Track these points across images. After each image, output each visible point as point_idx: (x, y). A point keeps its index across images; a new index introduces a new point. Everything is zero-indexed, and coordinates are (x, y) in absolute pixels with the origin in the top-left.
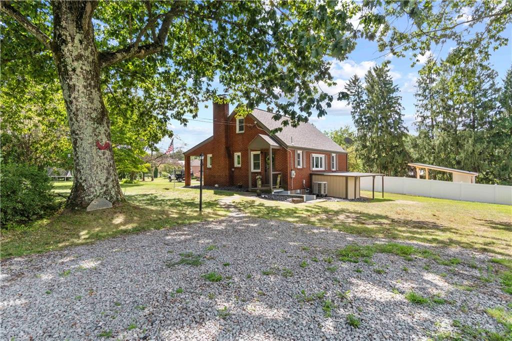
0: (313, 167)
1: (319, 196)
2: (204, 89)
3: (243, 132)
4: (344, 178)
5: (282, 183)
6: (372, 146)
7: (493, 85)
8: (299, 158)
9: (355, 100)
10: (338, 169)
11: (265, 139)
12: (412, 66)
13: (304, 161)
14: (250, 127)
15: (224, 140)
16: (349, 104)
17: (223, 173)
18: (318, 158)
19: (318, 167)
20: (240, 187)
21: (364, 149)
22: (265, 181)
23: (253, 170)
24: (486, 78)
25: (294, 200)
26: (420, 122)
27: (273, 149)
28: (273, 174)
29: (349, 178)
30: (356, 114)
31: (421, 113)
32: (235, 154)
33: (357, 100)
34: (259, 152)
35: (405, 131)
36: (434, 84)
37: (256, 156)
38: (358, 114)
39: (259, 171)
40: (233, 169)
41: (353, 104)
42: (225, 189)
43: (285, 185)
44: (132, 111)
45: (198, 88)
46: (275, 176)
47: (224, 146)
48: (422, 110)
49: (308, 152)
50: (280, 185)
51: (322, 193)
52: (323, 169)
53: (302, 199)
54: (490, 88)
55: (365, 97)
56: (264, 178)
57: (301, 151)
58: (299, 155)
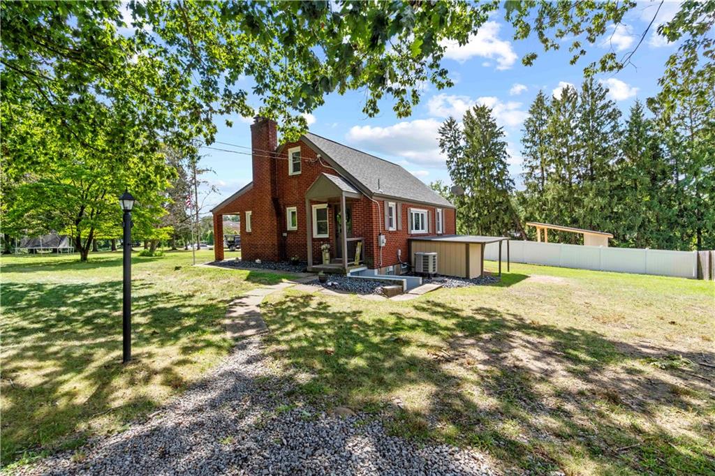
0: (412, 229)
1: (427, 277)
2: (222, 91)
3: (300, 173)
4: (464, 246)
5: (363, 257)
6: (472, 203)
7: (614, 127)
8: (391, 214)
9: (451, 147)
10: (444, 232)
11: (333, 180)
12: (572, 62)
13: (399, 219)
14: (310, 164)
15: (269, 187)
16: (443, 151)
17: (268, 241)
18: (418, 214)
19: (418, 229)
20: (295, 263)
21: (462, 207)
22: (336, 254)
23: (316, 235)
24: (607, 120)
25: (387, 290)
26: (528, 173)
27: (348, 199)
28: (348, 242)
29: (471, 245)
30: (453, 164)
31: (529, 162)
32: (288, 209)
33: (454, 147)
34: (325, 206)
35: (511, 184)
36: (545, 128)
37: (321, 213)
38: (454, 163)
39: (326, 236)
40: (285, 234)
41: (448, 151)
42: (270, 268)
43: (368, 260)
44: (95, 132)
45: (211, 90)
46: (352, 246)
47: (270, 197)
48: (530, 158)
49: (405, 204)
50: (361, 259)
51: (431, 271)
52: (425, 231)
53: (400, 286)
54: (611, 132)
55: (462, 143)
56: (335, 248)
57: (394, 204)
58: (391, 209)
